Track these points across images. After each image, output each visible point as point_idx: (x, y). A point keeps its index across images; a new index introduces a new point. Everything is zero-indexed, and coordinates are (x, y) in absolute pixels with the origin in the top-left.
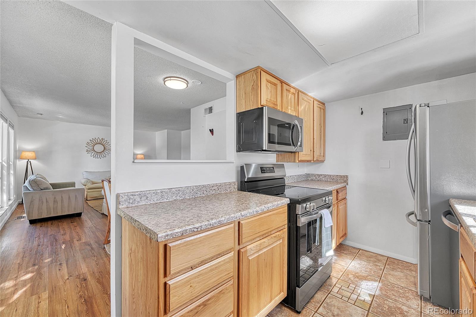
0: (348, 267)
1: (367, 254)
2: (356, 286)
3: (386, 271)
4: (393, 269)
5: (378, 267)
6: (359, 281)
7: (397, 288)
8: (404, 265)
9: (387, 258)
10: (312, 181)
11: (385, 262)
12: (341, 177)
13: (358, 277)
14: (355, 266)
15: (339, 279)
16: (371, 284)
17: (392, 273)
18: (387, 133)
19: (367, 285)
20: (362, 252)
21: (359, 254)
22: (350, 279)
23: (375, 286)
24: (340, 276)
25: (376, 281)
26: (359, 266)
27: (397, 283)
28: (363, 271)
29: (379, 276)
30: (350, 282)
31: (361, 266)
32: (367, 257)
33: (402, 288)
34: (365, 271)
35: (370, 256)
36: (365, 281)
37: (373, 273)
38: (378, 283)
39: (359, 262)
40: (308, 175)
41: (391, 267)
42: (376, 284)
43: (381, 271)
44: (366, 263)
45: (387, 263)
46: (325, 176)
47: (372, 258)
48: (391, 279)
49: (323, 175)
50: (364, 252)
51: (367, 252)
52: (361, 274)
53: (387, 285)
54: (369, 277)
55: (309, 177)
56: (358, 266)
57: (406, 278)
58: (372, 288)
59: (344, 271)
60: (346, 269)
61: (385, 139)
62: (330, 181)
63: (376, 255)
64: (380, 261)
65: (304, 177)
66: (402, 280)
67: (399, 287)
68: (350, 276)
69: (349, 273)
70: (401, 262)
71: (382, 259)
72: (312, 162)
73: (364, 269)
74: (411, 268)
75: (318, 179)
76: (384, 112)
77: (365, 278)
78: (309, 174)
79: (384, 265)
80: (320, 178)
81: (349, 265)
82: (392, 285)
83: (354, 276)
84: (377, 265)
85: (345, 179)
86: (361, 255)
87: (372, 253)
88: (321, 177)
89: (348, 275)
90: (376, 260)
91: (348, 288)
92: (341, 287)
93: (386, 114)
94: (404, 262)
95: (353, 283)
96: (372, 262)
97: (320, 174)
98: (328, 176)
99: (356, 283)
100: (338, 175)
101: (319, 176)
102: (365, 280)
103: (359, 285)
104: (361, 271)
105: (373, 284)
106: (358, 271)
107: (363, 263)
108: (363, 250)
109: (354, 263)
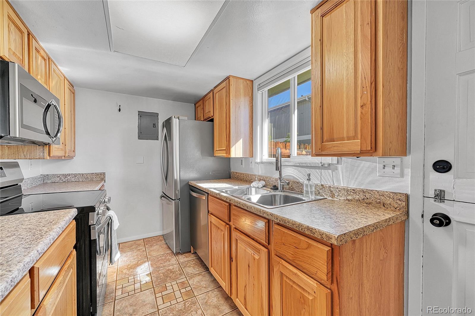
0: (118, 265)
1: (127, 244)
2: (134, 276)
3: (148, 250)
4: (151, 246)
5: (141, 250)
6: (134, 271)
7: (160, 257)
8: (156, 239)
9: (143, 240)
10: (54, 184)
11: (144, 244)
12: (97, 174)
13: (131, 268)
14: (124, 260)
15: (116, 281)
16: (144, 266)
17: (152, 249)
18: (141, 133)
19: (141, 269)
20: (122, 245)
21: (121, 248)
22: (125, 274)
23: (147, 266)
24: (115, 278)
25: (145, 262)
26: (127, 258)
27: (158, 254)
28: (132, 261)
29: (145, 257)
30: (127, 276)
31: (128, 257)
32: (128, 247)
33: (162, 255)
34: (134, 260)
35: (130, 245)
36: (138, 268)
37: (140, 257)
38: (148, 262)
39: (125, 255)
40: (45, 177)
41: (149, 245)
42: (146, 264)
43: (144, 252)
44: (131, 253)
45: (145, 243)
46: (75, 175)
47: (132, 246)
48: (154, 253)
49: (72, 174)
50: (124, 244)
51: (127, 243)
52: (132, 264)
53: (154, 260)
54: (139, 262)
55: (48, 179)
56: (125, 259)
57: (162, 247)
58: (146, 269)
59: (116, 271)
60: (117, 268)
61: (140, 138)
62: (82, 181)
63: (135, 242)
64: (140, 245)
65: (40, 179)
66: (160, 250)
67: (161, 256)
68: (124, 271)
69: (122, 269)
70: (153, 238)
71: (140, 243)
72: (63, 158)
73: (132, 258)
74: (160, 239)
75: (64, 180)
76: (139, 114)
77: (137, 265)
78: (47, 175)
79: (144, 246)
80: (66, 179)
81: (118, 263)
82: (157, 258)
83: (128, 270)
84: (140, 250)
85: (101, 177)
86: (123, 248)
87: (131, 242)
88: (69, 178)
89: (122, 272)
90: (137, 246)
91: (128, 282)
92: (123, 286)
93: (141, 117)
94: (155, 237)
95: (130, 276)
96: (134, 249)
97: (67, 173)
98: (79, 175)
99: (133, 273)
100: (93, 173)
101: (65, 176)
102: (138, 266)
103: (136, 274)
104: (131, 261)
105: (145, 265)
106: (128, 263)
107: (129, 254)
108: (121, 243)
109: (122, 258)
